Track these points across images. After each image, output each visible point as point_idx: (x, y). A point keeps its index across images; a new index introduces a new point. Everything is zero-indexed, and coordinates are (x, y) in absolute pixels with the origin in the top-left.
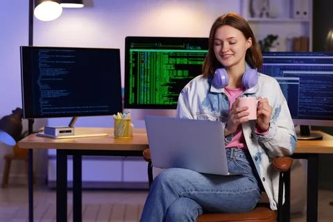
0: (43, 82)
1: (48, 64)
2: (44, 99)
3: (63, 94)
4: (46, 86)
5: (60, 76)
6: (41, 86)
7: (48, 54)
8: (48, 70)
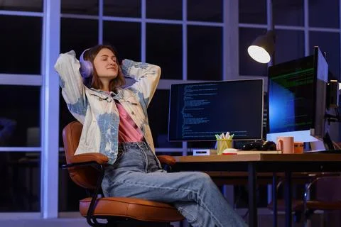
0: (186, 112)
1: (192, 97)
2: (186, 125)
3: (203, 121)
4: (188, 115)
5: (201, 106)
6: (185, 115)
7: (192, 89)
8: (191, 102)
